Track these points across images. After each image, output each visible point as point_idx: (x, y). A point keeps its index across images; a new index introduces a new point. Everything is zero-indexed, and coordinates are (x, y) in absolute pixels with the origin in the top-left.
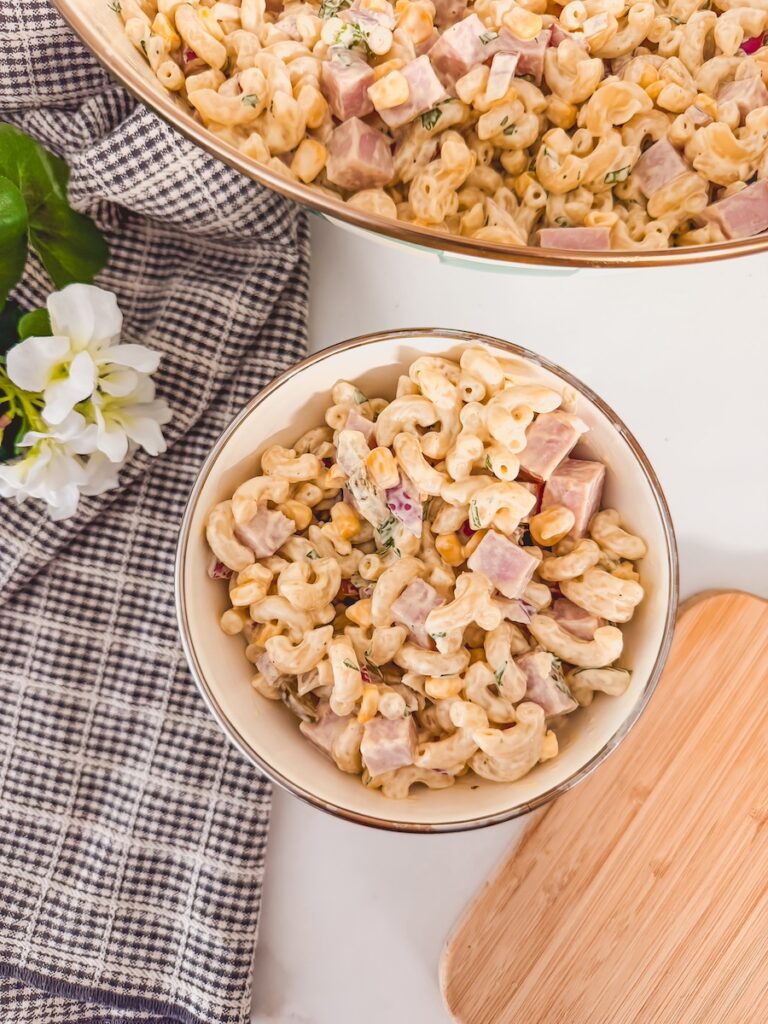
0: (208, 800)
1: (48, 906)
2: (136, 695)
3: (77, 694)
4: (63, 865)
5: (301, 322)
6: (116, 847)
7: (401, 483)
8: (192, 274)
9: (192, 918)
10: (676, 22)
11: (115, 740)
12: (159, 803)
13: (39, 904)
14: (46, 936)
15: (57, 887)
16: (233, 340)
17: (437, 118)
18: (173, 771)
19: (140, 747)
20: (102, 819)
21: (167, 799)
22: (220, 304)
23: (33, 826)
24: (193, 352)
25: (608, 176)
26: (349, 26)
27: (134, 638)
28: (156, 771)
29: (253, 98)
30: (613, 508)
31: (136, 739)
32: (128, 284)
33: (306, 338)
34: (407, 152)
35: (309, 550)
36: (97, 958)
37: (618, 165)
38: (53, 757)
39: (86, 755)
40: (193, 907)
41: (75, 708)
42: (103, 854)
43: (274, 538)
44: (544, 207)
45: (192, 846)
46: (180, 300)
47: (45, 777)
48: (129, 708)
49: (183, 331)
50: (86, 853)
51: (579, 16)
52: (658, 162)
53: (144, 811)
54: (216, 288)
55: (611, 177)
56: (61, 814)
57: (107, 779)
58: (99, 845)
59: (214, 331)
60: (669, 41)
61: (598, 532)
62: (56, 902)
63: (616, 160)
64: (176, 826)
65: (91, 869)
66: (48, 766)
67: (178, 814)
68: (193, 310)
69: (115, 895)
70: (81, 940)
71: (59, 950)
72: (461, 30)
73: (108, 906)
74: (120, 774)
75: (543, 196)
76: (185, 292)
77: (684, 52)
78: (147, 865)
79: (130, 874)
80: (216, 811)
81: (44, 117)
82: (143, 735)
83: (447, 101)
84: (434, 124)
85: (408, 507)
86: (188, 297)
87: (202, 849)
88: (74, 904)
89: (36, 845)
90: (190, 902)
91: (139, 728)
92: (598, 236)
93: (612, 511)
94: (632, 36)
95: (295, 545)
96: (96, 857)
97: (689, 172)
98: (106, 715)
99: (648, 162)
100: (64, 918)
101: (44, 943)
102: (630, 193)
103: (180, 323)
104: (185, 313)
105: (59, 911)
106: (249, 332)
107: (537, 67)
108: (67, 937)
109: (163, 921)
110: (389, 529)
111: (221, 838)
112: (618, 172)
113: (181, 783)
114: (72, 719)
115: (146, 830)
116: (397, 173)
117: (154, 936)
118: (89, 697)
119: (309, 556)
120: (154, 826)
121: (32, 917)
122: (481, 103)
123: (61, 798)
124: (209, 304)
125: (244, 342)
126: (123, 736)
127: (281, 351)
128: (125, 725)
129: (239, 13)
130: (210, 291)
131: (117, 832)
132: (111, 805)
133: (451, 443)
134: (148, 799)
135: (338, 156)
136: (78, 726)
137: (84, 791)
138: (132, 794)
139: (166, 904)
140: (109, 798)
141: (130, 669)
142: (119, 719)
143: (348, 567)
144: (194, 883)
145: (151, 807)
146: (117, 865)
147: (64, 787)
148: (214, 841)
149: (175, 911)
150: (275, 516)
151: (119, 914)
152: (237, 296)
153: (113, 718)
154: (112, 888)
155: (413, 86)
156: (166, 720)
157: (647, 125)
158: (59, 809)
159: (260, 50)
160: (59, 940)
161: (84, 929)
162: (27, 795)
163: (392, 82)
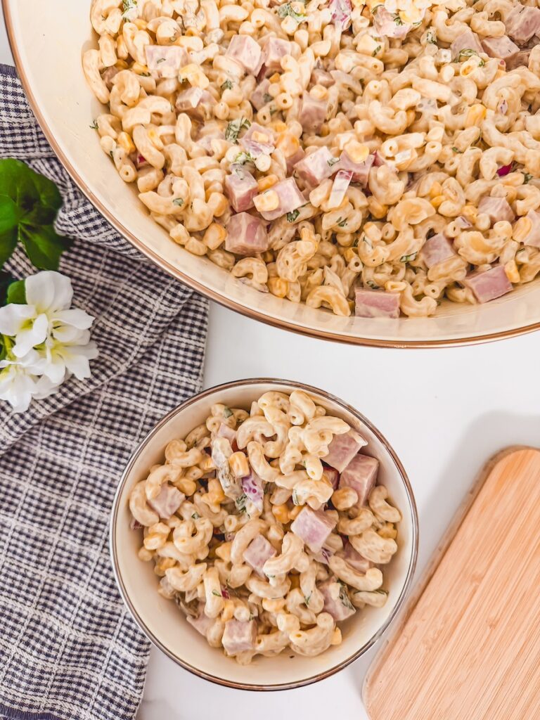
0: (121, 611)
1: (14, 663)
2: (83, 539)
3: (46, 534)
4: (26, 639)
5: (204, 314)
6: (61, 633)
7: (251, 475)
8: (134, 278)
9: (104, 676)
10: (456, 151)
11: (67, 565)
12: (90, 609)
13: (9, 661)
14: (11, 682)
15: (20, 652)
16: (155, 324)
17: (297, 216)
18: (101, 591)
19: (82, 571)
20: (54, 613)
21: (95, 608)
22: (149, 303)
23: (11, 611)
24: (128, 330)
25: (402, 258)
26: (243, 153)
27: (85, 503)
28: (91, 588)
29: (180, 200)
30: (384, 485)
31: (80, 566)
32: (92, 275)
33: (207, 324)
34: (277, 233)
35: (193, 512)
36: (42, 697)
37: (409, 251)
38: (28, 571)
39: (48, 572)
40: (106, 671)
41: (44, 542)
42: (52, 635)
43: (171, 506)
44: (361, 272)
45: (108, 636)
46: (124, 296)
47: (22, 582)
48: (78, 547)
49: (123, 317)
50: (42, 633)
51: (393, 149)
52: (436, 247)
53: (81, 613)
54: (147, 292)
55: (404, 259)
56: (29, 606)
57: (60, 588)
58: (51, 629)
59: (143, 319)
60: (452, 164)
61: (373, 504)
62: (19, 662)
63: (408, 249)
64: (99, 624)
65: (43, 644)
66: (24, 576)
67: (101, 617)
68: (131, 304)
69: (57, 662)
70: (32, 687)
71: (18, 692)
72: (315, 157)
73: (52, 668)
74: (68, 586)
75: (361, 266)
76: (127, 291)
77: (460, 174)
78: (79, 647)
79: (68, 651)
80: (125, 618)
81: (44, 164)
82: (85, 564)
83: (304, 206)
84: (294, 220)
85: (254, 491)
86: (129, 294)
87: (114, 638)
88: (31, 664)
89: (11, 623)
90: (104, 667)
91: (83, 559)
92: (391, 300)
93: (382, 488)
94: (427, 160)
95: (185, 509)
96: (48, 637)
97: (455, 256)
98: (63, 549)
99: (430, 246)
100: (23, 672)
101: (9, 686)
102: (418, 264)
103: (121, 311)
104: (125, 305)
105: (21, 667)
106: (166, 319)
107: (364, 180)
108: (24, 684)
109: (86, 676)
110: (243, 502)
111: (126, 634)
112: (409, 256)
113: (105, 599)
114: (42, 549)
115: (80, 625)
116: (270, 245)
117: (79, 684)
118: (54, 537)
119: (193, 517)
120: (85, 624)
121: (4, 669)
122: (324, 208)
123: (30, 596)
124: (141, 301)
125: (162, 325)
126: (72, 563)
127: (191, 333)
128: (75, 557)
129: (174, 129)
130: (143, 293)
131: (63, 623)
132: (61, 605)
133: (282, 448)
134: (84, 606)
135: (233, 236)
136: (45, 554)
137: (45, 594)
138: (75, 601)
139: (89, 667)
140: (60, 600)
141: (81, 523)
142: (71, 552)
143: (218, 522)
144: (108, 658)
145: (85, 611)
146: (60, 644)
147: (33, 590)
148: (122, 635)
149: (94, 671)
150: (173, 490)
151: (59, 672)
152: (160, 299)
153: (67, 551)
154: (56, 658)
155: (282, 198)
156: (100, 558)
157: (431, 224)
158: (28, 603)
159: (187, 161)
160: (18, 686)
161: (35, 680)
162: (10, 592)
163: (268, 198)
